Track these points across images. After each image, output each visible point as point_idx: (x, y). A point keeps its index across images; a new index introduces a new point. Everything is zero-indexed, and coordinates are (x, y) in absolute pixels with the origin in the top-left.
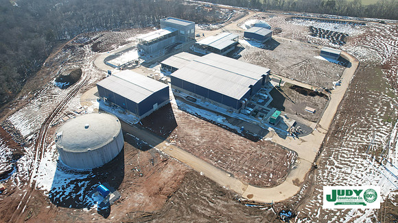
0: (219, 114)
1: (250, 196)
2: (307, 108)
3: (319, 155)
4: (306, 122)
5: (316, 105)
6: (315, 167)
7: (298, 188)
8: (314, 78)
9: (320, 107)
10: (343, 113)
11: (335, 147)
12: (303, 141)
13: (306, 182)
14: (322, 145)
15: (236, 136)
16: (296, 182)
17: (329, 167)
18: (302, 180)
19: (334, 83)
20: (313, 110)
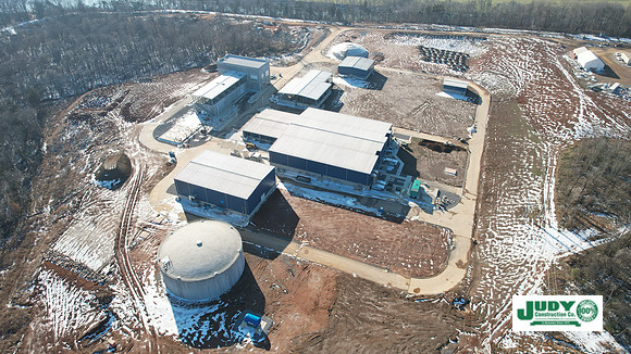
0: (346, 195)
1: (417, 290)
2: (447, 170)
3: (475, 228)
4: (450, 189)
5: (455, 163)
6: (475, 243)
7: (465, 271)
8: (444, 125)
9: (461, 166)
10: (488, 170)
11: (489, 215)
12: (454, 214)
13: (470, 263)
14: (475, 215)
15: (378, 221)
16: (460, 264)
17: (490, 240)
18: (465, 261)
19: (469, 129)
20: (454, 171)
